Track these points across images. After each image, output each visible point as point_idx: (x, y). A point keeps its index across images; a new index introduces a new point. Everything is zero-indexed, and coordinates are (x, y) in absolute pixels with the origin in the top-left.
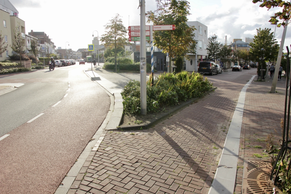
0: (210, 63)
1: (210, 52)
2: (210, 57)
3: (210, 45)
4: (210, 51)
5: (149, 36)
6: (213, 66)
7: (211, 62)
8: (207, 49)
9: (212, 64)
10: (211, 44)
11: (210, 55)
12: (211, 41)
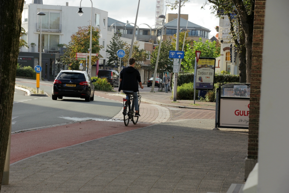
0: (111, 71)
1: (110, 56)
2: (111, 63)
3: (111, 45)
4: (111, 54)
5: (86, 58)
6: (115, 76)
7: (113, 71)
8: (107, 51)
9: (114, 74)
10: (113, 45)
11: (110, 60)
12: (113, 40)
